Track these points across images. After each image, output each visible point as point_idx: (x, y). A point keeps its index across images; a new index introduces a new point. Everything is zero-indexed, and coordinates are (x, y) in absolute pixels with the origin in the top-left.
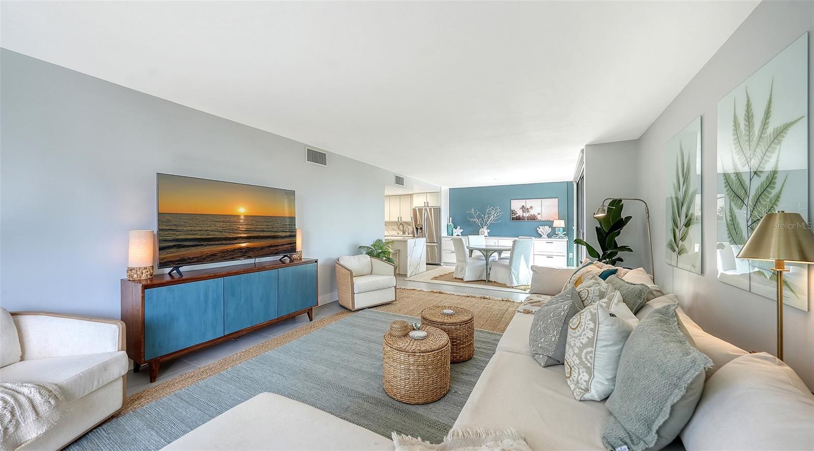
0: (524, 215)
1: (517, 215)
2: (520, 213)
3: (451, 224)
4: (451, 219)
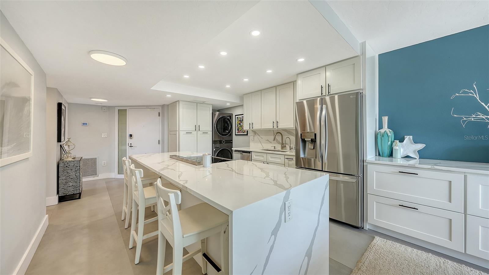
3: (388, 131)
4: (385, 119)
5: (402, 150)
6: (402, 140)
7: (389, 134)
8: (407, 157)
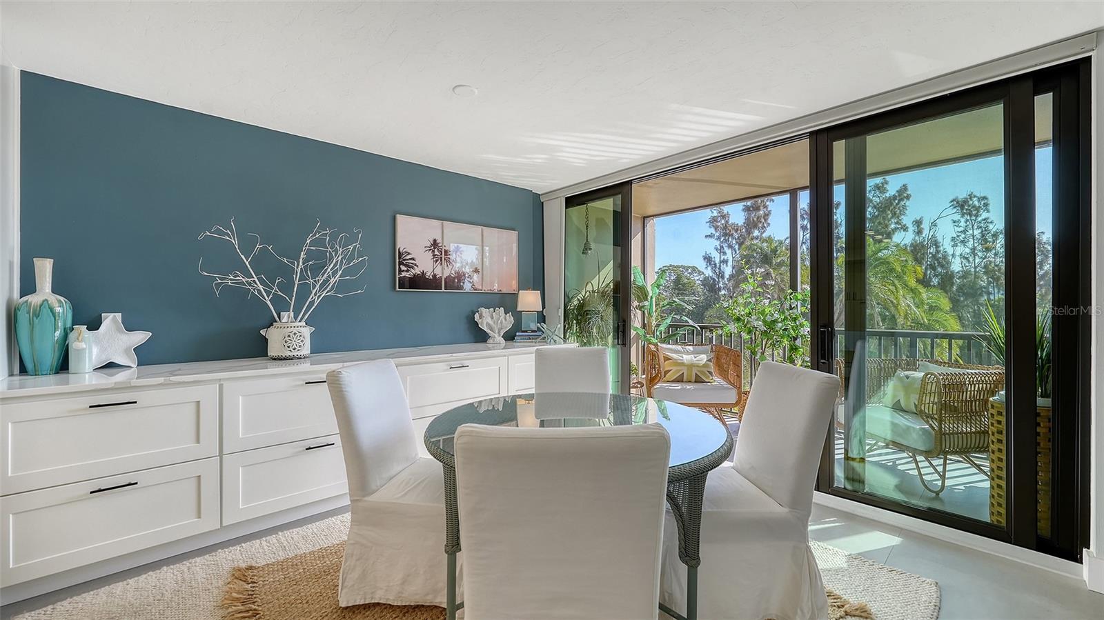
0: (438, 272)
1: (417, 271)
2: (425, 265)
3: (54, 299)
4: (45, 268)
5: (95, 350)
6: (94, 325)
7: (58, 309)
8: (110, 365)
